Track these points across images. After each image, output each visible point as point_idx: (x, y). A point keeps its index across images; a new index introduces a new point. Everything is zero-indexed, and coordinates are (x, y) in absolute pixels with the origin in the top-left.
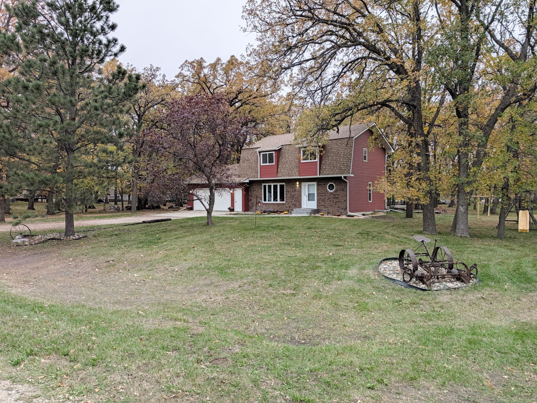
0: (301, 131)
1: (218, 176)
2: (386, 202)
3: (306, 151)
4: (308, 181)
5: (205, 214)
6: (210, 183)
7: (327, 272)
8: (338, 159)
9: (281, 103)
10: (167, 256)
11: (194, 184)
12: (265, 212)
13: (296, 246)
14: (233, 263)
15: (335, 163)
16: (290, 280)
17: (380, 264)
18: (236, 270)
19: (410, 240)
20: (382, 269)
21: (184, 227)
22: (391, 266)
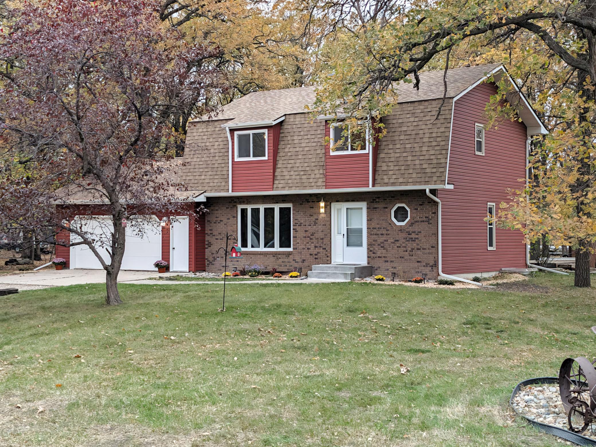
0: (331, 82)
1: (135, 187)
2: (528, 250)
3: (342, 130)
4: (347, 201)
5: (101, 278)
6: (113, 202)
7: (396, 412)
8: (417, 149)
9: (282, 13)
10: (14, 376)
11: (75, 205)
12: (243, 273)
13: (321, 353)
14: (174, 392)
15: (410, 158)
16: (311, 431)
17: (515, 393)
18: (184, 408)
19: (584, 338)
20: (522, 404)
21: (50, 309)
22: (541, 396)
